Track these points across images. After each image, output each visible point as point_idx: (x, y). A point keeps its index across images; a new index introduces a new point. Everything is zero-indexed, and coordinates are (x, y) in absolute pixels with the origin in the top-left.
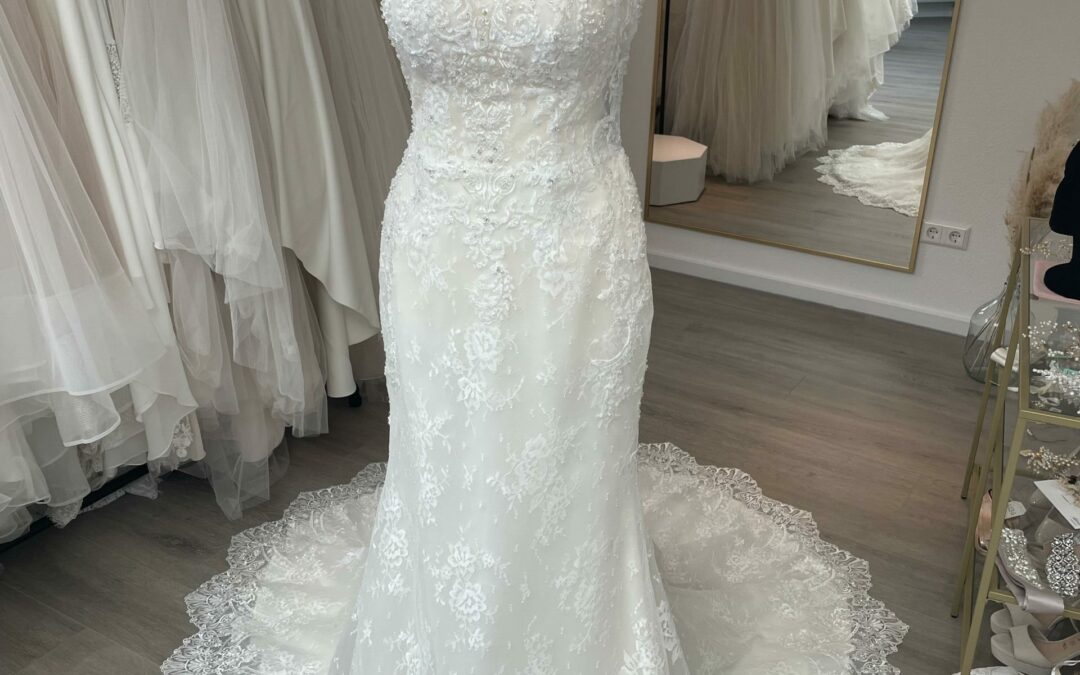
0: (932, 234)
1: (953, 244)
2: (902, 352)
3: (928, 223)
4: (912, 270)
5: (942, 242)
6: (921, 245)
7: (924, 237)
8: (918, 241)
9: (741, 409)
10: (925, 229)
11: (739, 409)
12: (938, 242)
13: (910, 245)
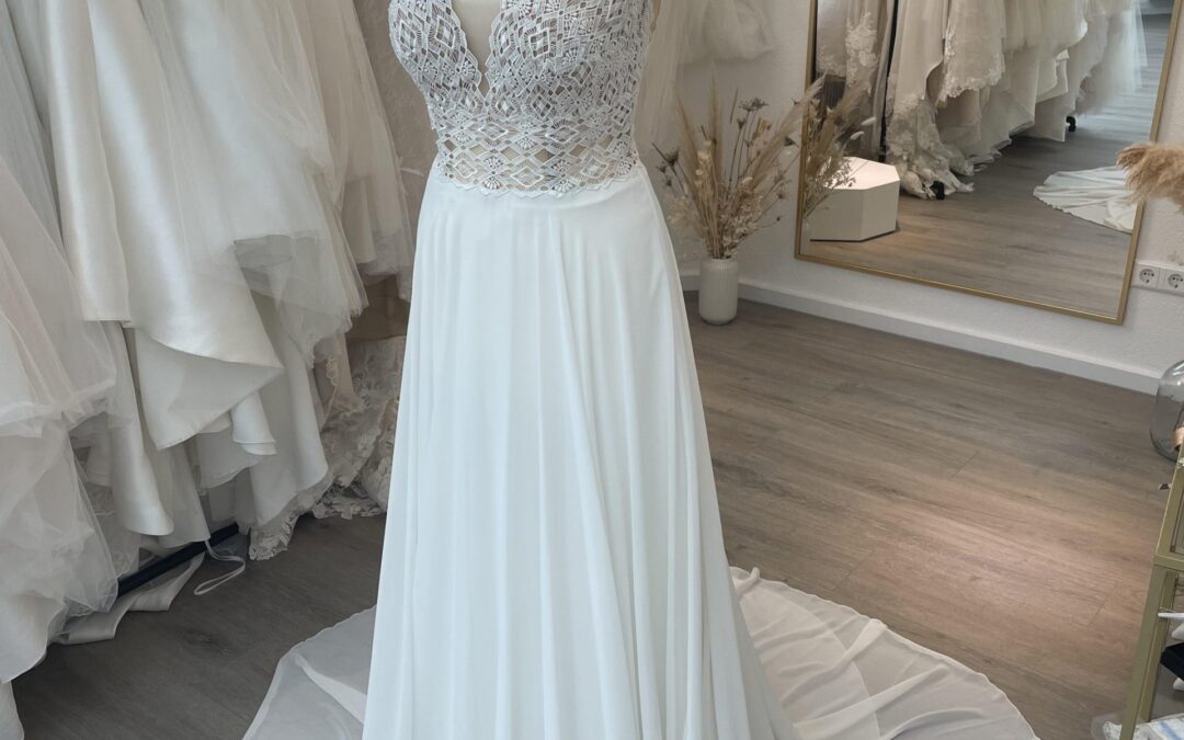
0: (1146, 277)
1: (1172, 289)
2: (1105, 423)
3: (1142, 263)
4: (1121, 320)
5: (1160, 287)
6: (1133, 291)
7: (1137, 281)
8: (1129, 286)
9: (894, 491)
10: (1138, 271)
11: (890, 491)
12: (1154, 286)
13: (1119, 286)
